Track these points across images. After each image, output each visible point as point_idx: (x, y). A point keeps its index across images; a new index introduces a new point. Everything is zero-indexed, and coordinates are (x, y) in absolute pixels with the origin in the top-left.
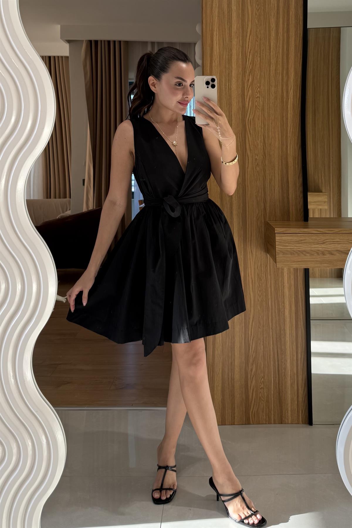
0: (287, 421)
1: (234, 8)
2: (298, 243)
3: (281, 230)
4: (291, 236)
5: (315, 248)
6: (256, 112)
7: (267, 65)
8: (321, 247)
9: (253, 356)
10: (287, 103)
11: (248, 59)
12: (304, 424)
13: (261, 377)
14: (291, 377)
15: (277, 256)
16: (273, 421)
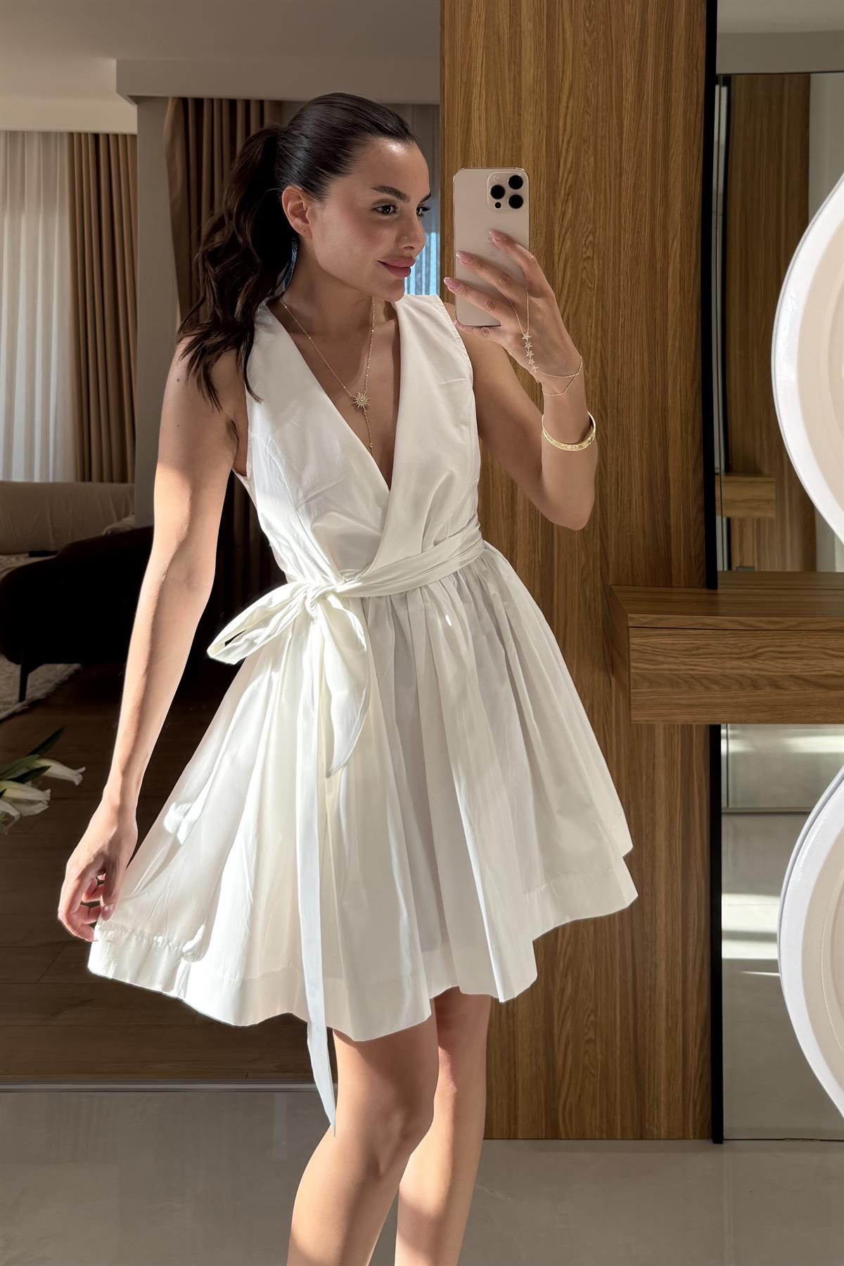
0: (655, 1132)
1: (527, 26)
2: (688, 655)
3: (645, 620)
4: (670, 635)
5: (732, 668)
6: (584, 295)
7: (612, 177)
8: (747, 668)
9: (565, 953)
10: (665, 271)
11: (562, 160)
12: (699, 1139)
13: (589, 1011)
14: (667, 1010)
15: (632, 691)
16: (619, 1132)
